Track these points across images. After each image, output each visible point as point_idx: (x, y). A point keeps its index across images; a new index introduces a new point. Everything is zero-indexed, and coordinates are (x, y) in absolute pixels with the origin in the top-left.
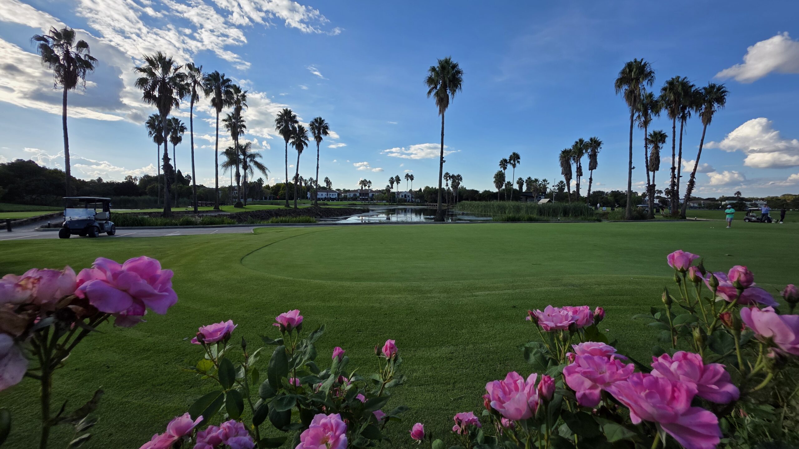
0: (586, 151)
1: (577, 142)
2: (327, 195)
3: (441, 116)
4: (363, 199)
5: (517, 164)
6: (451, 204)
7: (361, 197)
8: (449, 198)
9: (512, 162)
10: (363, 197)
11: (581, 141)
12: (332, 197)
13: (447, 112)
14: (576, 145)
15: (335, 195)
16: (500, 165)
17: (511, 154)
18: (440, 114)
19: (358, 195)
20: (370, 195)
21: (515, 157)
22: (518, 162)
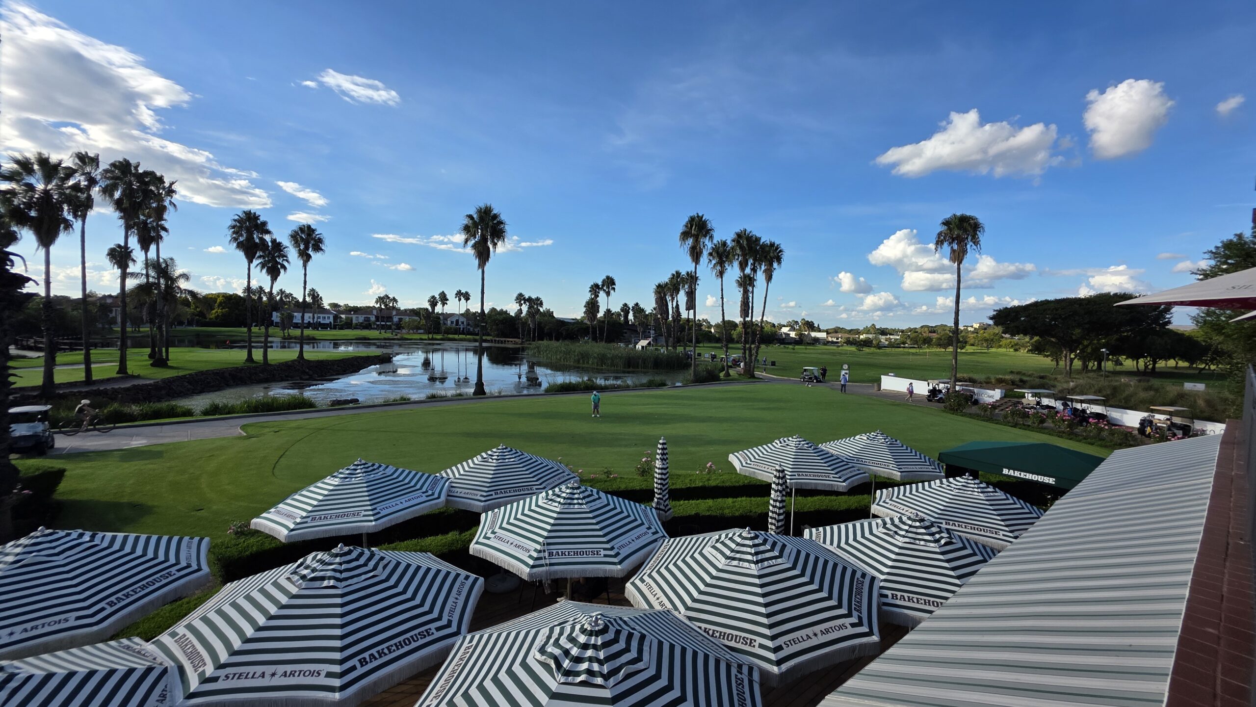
0: (683, 286)
1: (673, 275)
2: (314, 318)
3: (480, 270)
4: (383, 327)
5: (612, 292)
6: (527, 341)
7: (378, 323)
8: (523, 331)
9: (605, 288)
10: (382, 323)
11: (678, 273)
12: (322, 322)
13: (487, 267)
14: (673, 278)
15: (329, 318)
16: (590, 291)
17: (605, 277)
18: (479, 268)
19: (373, 319)
20: (396, 319)
21: (609, 283)
22: (614, 289)
